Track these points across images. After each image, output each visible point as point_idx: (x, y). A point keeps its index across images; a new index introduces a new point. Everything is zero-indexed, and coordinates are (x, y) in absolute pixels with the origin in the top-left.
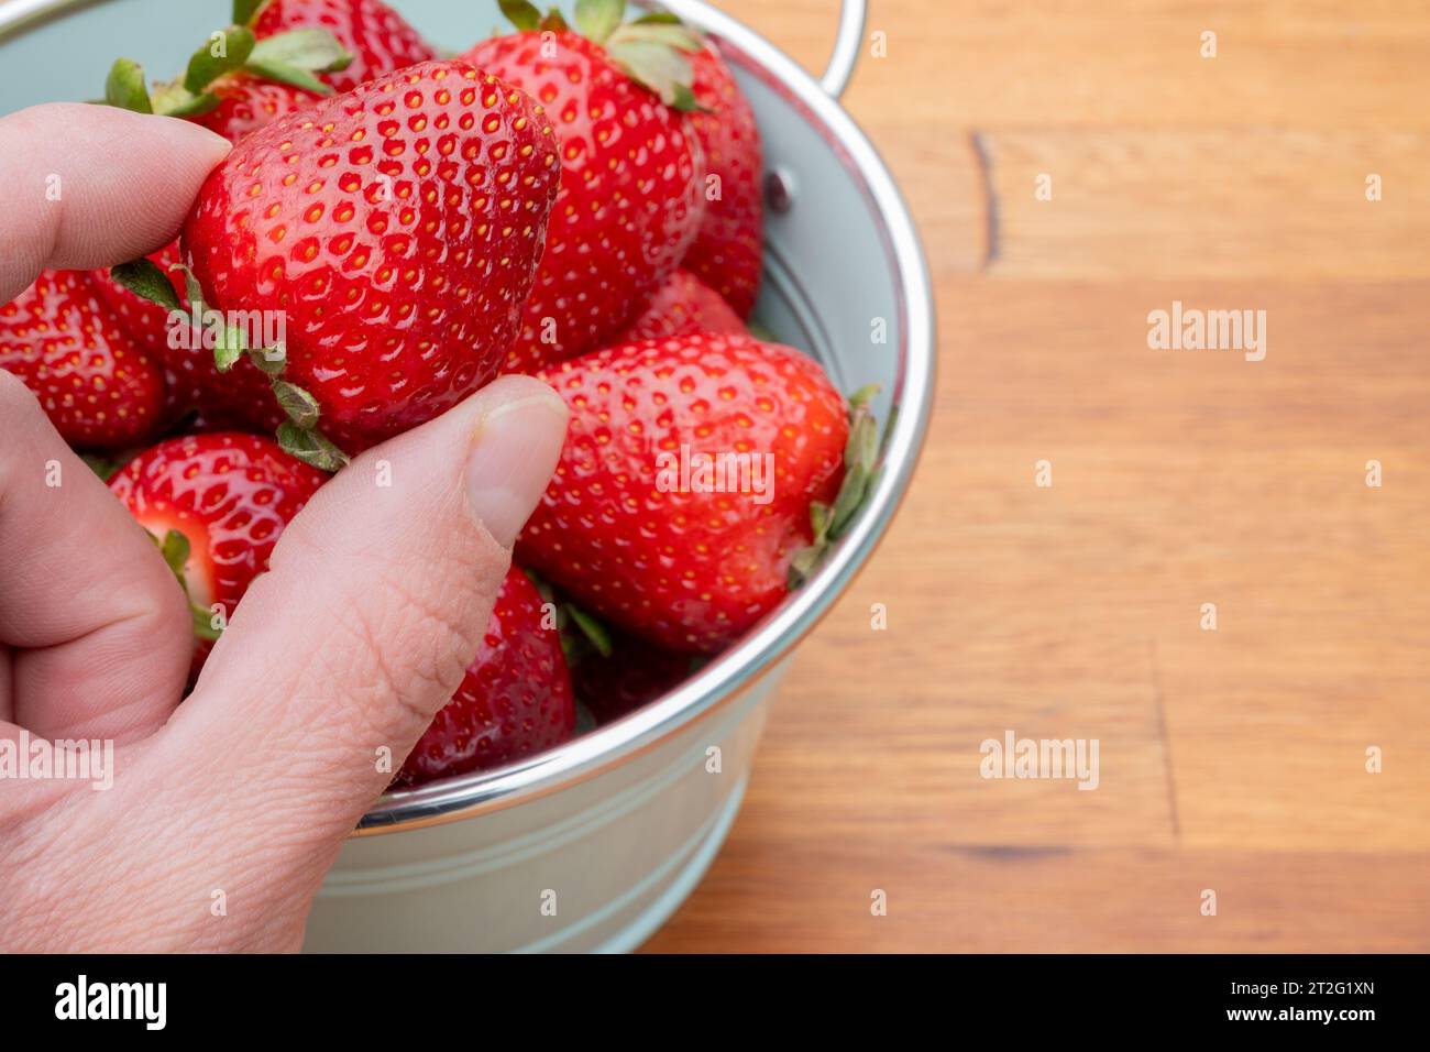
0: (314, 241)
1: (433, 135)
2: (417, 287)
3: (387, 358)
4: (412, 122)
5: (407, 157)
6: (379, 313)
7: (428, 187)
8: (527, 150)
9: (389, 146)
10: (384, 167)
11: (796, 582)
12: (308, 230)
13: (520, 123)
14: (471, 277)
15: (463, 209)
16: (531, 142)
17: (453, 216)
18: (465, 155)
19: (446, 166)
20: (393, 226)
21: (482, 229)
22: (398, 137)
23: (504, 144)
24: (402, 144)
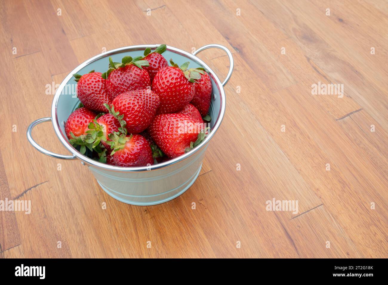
0: (130, 103)
1: (146, 96)
2: (141, 111)
3: (136, 119)
4: (144, 94)
5: (142, 97)
6: (136, 113)
7: (144, 101)
8: (156, 100)
9: (140, 96)
10: (140, 97)
11: (186, 152)
12: (129, 102)
13: (156, 97)
14: (148, 113)
15: (148, 104)
16: (157, 99)
17: (147, 105)
18: (149, 99)
19: (147, 99)
20: (140, 104)
21: (150, 108)
22: (142, 95)
23: (154, 99)
24: (142, 96)
